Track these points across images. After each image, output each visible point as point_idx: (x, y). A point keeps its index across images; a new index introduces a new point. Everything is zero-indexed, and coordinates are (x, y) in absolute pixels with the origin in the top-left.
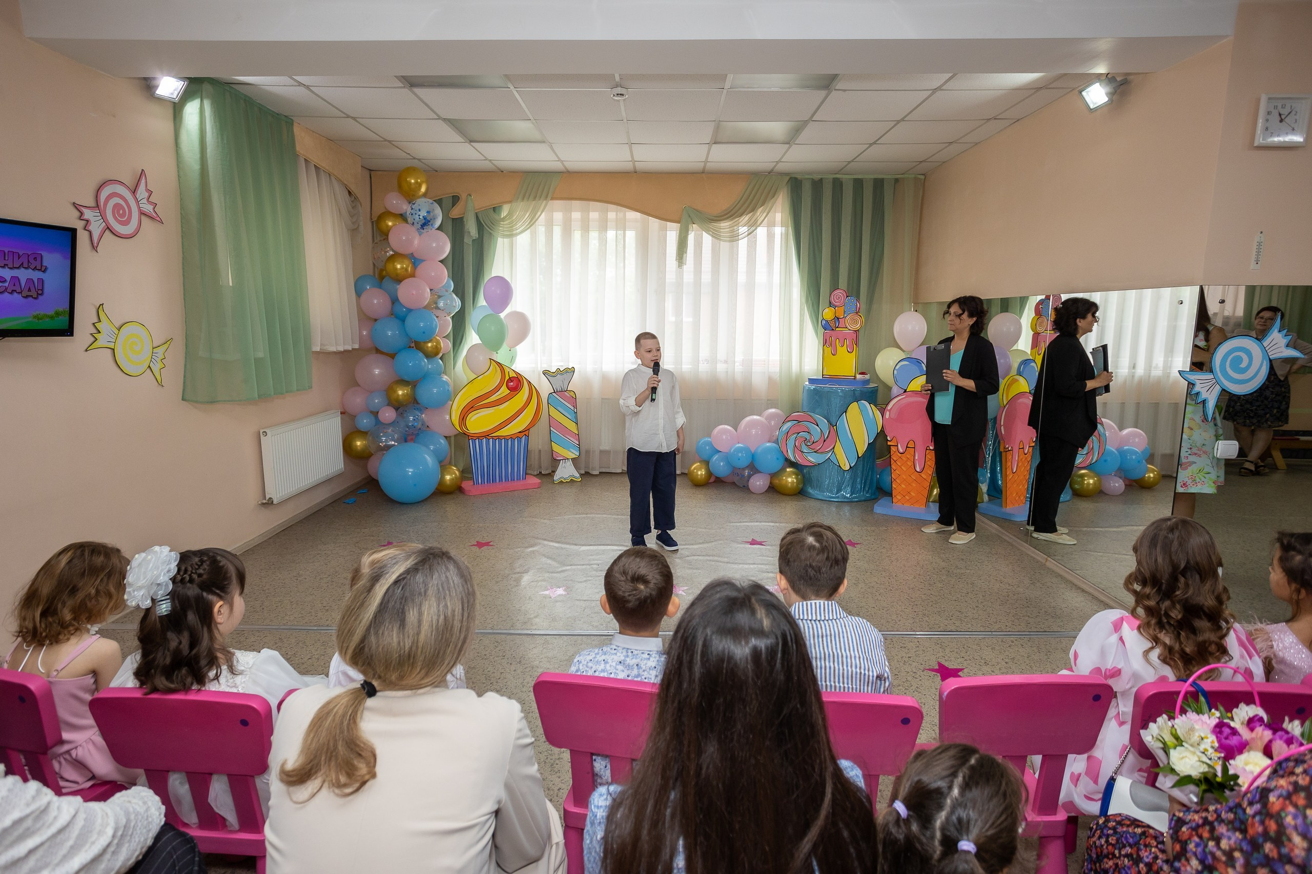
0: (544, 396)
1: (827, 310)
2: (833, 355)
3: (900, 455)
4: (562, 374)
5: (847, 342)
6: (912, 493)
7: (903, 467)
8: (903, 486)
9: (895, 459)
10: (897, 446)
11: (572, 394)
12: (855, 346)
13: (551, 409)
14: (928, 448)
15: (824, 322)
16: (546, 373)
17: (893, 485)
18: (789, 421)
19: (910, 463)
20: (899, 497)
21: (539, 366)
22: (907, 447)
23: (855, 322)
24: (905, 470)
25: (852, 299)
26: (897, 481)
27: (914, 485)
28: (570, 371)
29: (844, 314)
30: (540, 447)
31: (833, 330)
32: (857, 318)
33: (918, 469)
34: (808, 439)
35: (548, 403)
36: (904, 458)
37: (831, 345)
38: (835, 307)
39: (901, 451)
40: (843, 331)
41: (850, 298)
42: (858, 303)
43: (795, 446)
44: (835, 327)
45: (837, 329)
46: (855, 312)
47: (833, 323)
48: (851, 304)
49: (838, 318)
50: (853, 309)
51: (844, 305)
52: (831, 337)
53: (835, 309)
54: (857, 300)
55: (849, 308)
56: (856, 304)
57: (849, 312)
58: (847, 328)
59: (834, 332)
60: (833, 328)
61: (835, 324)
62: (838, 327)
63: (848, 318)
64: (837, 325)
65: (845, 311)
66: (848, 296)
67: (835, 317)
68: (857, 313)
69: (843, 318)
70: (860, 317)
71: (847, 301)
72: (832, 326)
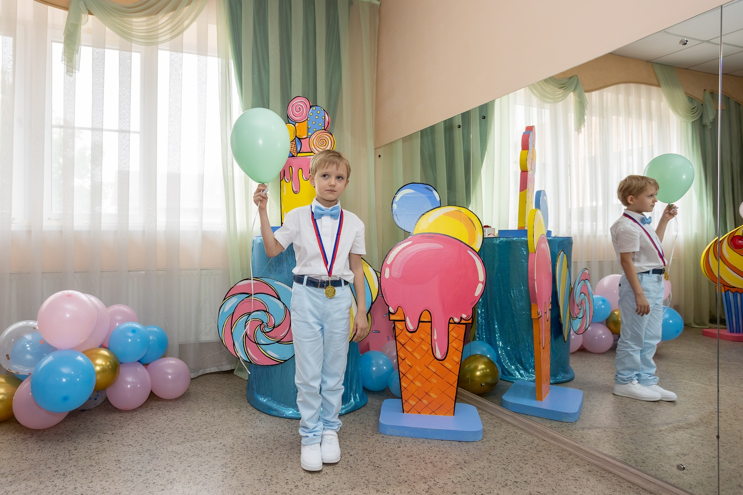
2: (295, 193)
3: (410, 335)
6: (432, 395)
7: (415, 354)
8: (418, 384)
9: (402, 341)
10: (405, 321)
14: (451, 321)
17: (404, 384)
18: (233, 295)
19: (425, 347)
20: (412, 402)
22: (419, 322)
23: (324, 142)
24: (418, 357)
25: (318, 109)
26: (408, 375)
27: (434, 381)
29: (308, 132)
31: (293, 156)
32: (326, 136)
33: (439, 355)
34: (265, 321)
36: (416, 340)
37: (292, 179)
39: (411, 327)
40: (307, 157)
41: (314, 108)
42: (326, 116)
43: (246, 334)
44: (296, 152)
45: (299, 155)
46: (323, 130)
47: (293, 147)
48: (317, 117)
49: (299, 139)
50: (320, 125)
51: (307, 119)
52: (291, 167)
53: (294, 125)
54: (324, 110)
55: (314, 123)
56: (323, 118)
57: (315, 130)
58: (312, 152)
59: (294, 159)
60: (294, 154)
61: (296, 149)
62: (299, 152)
63: (313, 138)
64: (299, 150)
65: (308, 128)
66: (311, 107)
67: (295, 138)
68: (325, 130)
69: (307, 137)
70: (330, 136)
71: (311, 114)
72: (292, 151)
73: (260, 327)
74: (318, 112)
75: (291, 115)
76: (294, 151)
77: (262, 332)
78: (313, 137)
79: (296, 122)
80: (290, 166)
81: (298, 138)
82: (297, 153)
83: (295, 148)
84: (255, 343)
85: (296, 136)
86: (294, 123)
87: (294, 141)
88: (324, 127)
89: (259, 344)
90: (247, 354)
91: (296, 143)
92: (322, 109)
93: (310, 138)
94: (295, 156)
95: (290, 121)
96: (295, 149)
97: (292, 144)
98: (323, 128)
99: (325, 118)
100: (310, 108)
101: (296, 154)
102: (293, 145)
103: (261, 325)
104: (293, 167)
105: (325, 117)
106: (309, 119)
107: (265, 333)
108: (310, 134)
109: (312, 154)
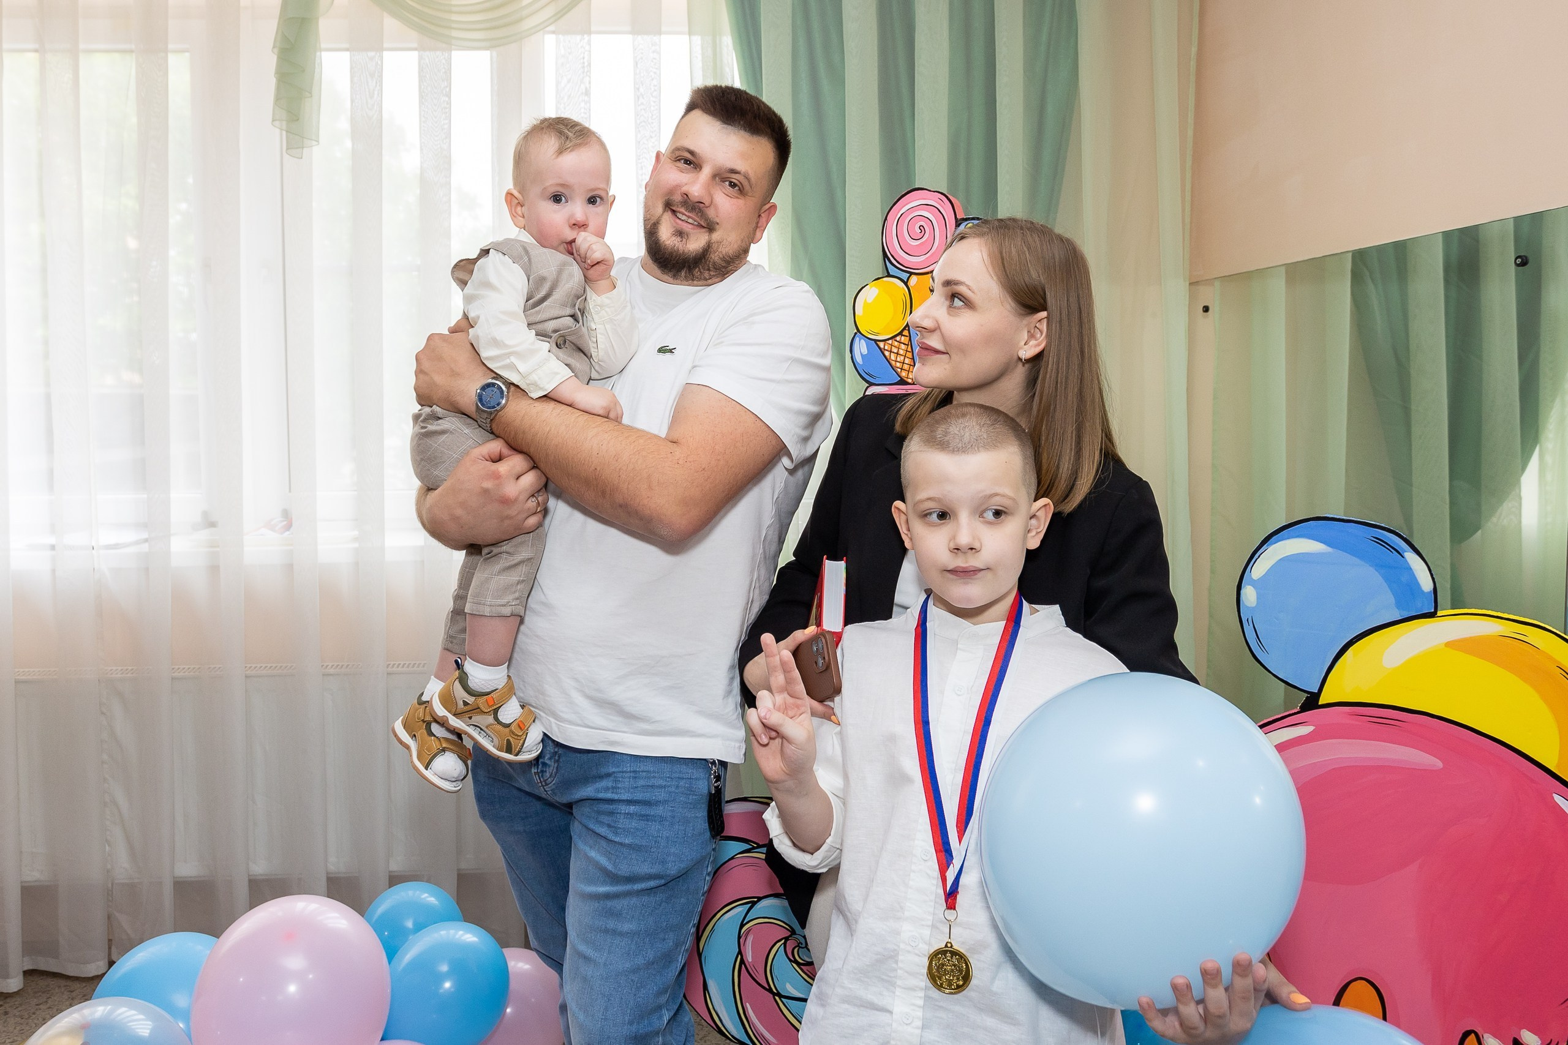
1: (872, 292)
15: (861, 347)
31: (902, 382)
38: (907, 275)
43: (742, 962)
47: (901, 352)
60: (904, 374)
72: (898, 365)
73: (785, 944)
75: (895, 248)
77: (790, 960)
79: (912, 274)
83: (909, 355)
84: (770, 990)
86: (905, 277)
87: (906, 333)
89: (781, 996)
90: (743, 1020)
91: (910, 340)
95: (893, 270)
96: (907, 361)
97: (900, 342)
102: (903, 346)
103: (786, 939)
107: (798, 964)
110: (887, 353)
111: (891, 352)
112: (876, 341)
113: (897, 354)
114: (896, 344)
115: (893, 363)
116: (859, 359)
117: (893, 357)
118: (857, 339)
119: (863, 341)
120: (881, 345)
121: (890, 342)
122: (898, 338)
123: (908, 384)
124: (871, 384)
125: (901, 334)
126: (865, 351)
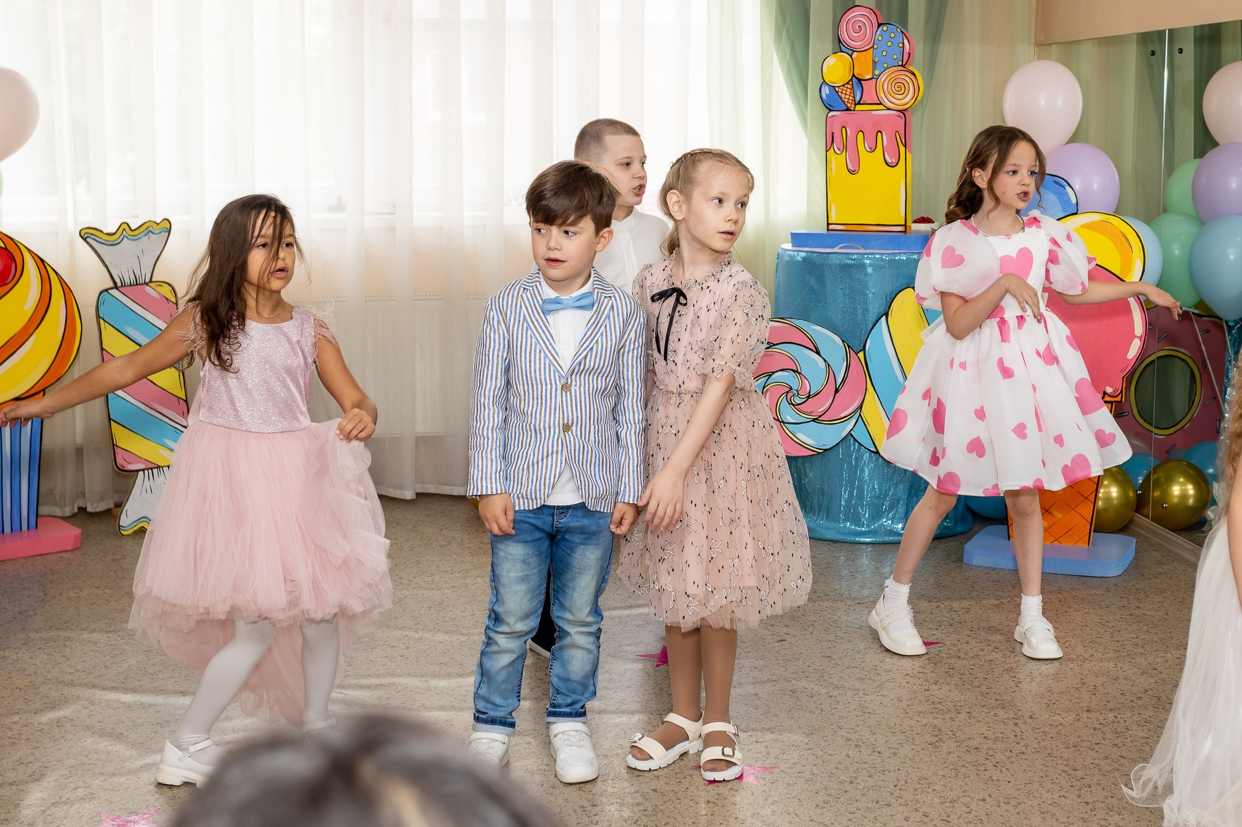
0: (86, 298)
1: (832, 60)
2: (852, 172)
4: (135, 238)
5: (884, 139)
11: (166, 291)
12: (902, 148)
13: (108, 331)
15: (826, 90)
16: (88, 235)
21: (70, 219)
23: (901, 89)
25: (894, 32)
28: (156, 229)
29: (874, 68)
30: (79, 440)
31: (848, 109)
32: (905, 77)
34: (795, 387)
35: (98, 317)
37: (845, 148)
38: (851, 51)
40: (872, 112)
41: (885, 28)
42: (906, 42)
44: (853, 102)
45: (858, 107)
46: (900, 66)
47: (848, 93)
48: (889, 44)
49: (859, 80)
50: (895, 57)
51: (873, 47)
52: (844, 129)
53: (851, 56)
54: (902, 32)
55: (884, 53)
56: (901, 45)
57: (885, 65)
58: (881, 104)
59: (850, 114)
60: (849, 105)
61: (854, 97)
62: (859, 103)
63: (883, 80)
64: (858, 99)
65: (874, 63)
66: (879, 25)
67: (851, 79)
68: (903, 66)
69: (872, 78)
70: (912, 77)
71: (880, 38)
72: (846, 100)
74: (892, 35)
75: (845, 36)
76: (850, 101)
78: (883, 78)
79: (854, 51)
80: (843, 127)
81: (857, 79)
82: (856, 105)
83: (852, 95)
85: (853, 75)
86: (850, 52)
87: (850, 83)
88: (902, 61)
91: (853, 87)
92: (899, 30)
93: (877, 79)
94: (852, 109)
95: (843, 49)
96: (851, 98)
97: (847, 88)
98: (900, 63)
99: (903, 47)
100: (878, 27)
101: (853, 106)
102: (849, 90)
104: (848, 129)
105: (903, 44)
106: (875, 46)
108: (877, 72)
109: (881, 107)
110: (840, 94)
111: (842, 93)
112: (834, 87)
113: (846, 94)
114: (845, 89)
115: (843, 99)
116: (824, 97)
117: (843, 96)
118: (823, 86)
119: (827, 87)
120: (837, 89)
121: (842, 87)
122: (846, 86)
123: (851, 110)
124: (831, 110)
125: (848, 83)
126: (828, 92)
